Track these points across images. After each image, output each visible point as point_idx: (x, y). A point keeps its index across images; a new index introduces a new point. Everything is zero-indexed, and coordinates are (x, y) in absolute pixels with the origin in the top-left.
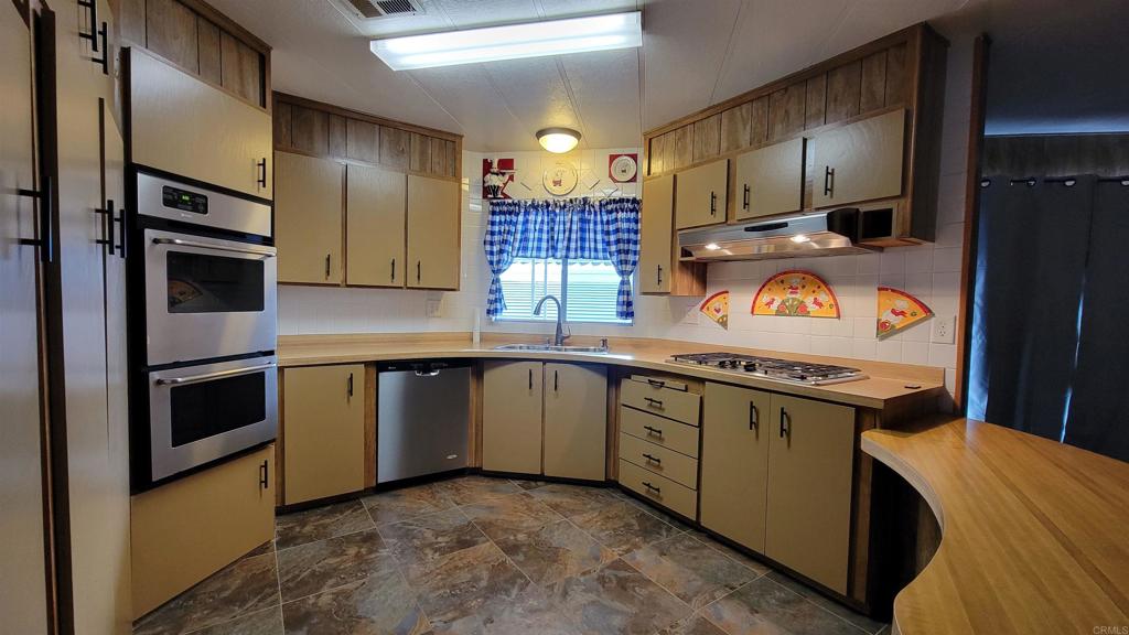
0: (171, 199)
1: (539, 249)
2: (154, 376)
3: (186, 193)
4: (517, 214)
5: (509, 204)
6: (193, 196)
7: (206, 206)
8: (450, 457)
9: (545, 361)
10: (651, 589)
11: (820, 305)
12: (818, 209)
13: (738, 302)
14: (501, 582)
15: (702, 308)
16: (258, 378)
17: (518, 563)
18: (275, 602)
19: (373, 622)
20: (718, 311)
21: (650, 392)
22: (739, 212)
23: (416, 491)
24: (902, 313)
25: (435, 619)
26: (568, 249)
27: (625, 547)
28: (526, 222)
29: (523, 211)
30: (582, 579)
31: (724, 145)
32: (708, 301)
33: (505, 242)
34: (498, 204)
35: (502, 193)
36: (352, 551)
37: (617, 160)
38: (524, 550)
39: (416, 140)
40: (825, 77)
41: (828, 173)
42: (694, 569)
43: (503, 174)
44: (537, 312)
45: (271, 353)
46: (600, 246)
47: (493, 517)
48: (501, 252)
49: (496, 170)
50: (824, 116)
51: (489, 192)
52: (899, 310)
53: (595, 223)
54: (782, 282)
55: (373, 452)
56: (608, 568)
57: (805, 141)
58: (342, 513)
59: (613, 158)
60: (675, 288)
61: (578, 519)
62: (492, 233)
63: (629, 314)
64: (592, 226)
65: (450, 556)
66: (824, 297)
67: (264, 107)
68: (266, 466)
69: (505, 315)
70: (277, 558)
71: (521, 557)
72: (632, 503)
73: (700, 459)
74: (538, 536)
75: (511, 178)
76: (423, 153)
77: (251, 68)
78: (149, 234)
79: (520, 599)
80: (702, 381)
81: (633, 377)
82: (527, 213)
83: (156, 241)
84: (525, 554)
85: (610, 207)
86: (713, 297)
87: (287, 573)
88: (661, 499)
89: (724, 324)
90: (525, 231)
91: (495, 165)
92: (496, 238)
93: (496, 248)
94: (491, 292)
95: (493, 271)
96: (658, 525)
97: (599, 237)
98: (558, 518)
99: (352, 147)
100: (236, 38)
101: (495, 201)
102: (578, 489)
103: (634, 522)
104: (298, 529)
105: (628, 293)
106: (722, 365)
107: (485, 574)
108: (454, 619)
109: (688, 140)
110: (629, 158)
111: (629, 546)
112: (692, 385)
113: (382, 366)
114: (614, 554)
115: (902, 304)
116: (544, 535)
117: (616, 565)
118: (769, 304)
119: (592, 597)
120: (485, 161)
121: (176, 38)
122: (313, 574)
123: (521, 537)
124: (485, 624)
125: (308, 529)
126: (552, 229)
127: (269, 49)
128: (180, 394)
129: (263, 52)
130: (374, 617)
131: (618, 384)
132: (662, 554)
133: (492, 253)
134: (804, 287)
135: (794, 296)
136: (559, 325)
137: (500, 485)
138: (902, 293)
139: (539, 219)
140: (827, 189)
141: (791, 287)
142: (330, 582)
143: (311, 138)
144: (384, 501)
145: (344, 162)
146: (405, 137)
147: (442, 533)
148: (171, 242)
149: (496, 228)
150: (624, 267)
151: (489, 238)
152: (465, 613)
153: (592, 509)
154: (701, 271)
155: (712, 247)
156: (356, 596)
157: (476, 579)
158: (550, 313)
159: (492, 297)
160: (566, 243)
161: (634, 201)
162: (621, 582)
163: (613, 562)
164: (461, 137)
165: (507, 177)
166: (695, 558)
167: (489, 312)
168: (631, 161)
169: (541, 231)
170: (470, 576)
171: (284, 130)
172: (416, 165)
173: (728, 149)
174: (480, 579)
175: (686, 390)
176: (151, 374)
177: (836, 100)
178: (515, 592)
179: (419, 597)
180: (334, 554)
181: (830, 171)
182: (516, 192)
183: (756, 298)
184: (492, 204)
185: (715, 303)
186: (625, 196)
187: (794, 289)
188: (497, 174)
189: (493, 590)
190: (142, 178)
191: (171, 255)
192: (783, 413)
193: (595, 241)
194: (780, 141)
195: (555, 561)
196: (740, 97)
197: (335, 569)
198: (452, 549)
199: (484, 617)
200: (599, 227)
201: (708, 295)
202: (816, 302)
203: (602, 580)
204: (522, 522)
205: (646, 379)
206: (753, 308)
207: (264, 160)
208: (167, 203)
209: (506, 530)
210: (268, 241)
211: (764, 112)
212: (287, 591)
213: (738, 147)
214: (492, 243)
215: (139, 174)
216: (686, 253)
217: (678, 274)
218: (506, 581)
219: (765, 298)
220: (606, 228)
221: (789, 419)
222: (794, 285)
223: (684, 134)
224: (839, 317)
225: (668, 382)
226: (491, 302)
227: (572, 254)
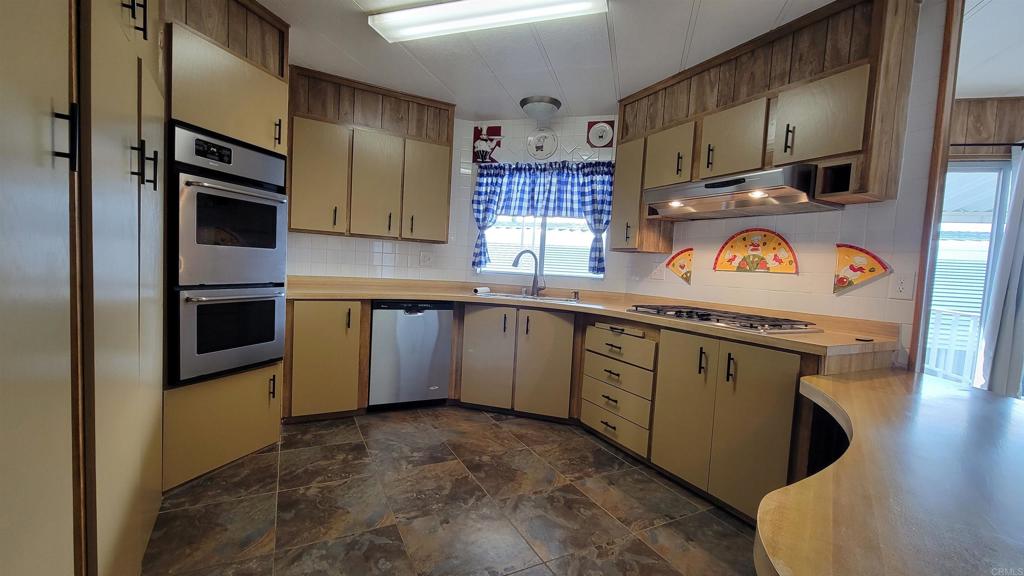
0: (202, 150)
1: (520, 208)
2: (184, 294)
3: (214, 146)
4: (502, 177)
5: (496, 168)
6: (220, 148)
7: (230, 157)
8: (432, 388)
9: (518, 308)
10: (595, 511)
11: (780, 261)
12: (777, 166)
13: (701, 260)
14: (461, 494)
15: (668, 264)
16: (270, 305)
17: (478, 478)
18: (274, 489)
19: (348, 512)
20: (682, 267)
21: (611, 338)
22: (704, 172)
23: (401, 414)
24: (861, 269)
25: (401, 516)
26: (547, 208)
27: (577, 475)
28: (510, 183)
29: (507, 173)
30: (533, 497)
31: (692, 109)
32: (673, 258)
33: (490, 201)
34: (486, 168)
35: (490, 158)
36: (341, 457)
37: (595, 126)
38: (486, 469)
39: (414, 108)
40: (791, 38)
41: (788, 131)
42: (637, 498)
43: (492, 140)
44: (516, 264)
45: (282, 285)
46: (576, 206)
47: (464, 440)
48: (487, 210)
49: (485, 137)
50: (787, 78)
51: (478, 156)
52: (856, 266)
53: (572, 185)
54: (744, 239)
55: (366, 379)
56: (559, 490)
57: (769, 100)
58: (338, 426)
59: (591, 125)
60: (641, 244)
61: (539, 448)
62: (480, 194)
63: (601, 270)
64: (569, 187)
65: (421, 468)
66: (783, 254)
67: (282, 76)
68: (274, 380)
69: (488, 268)
70: (280, 455)
71: (482, 475)
72: (591, 440)
73: (653, 401)
74: (500, 459)
75: (498, 144)
76: (420, 121)
77: (271, 41)
78: (183, 177)
79: (476, 507)
80: (658, 328)
81: (598, 324)
82: (511, 175)
83: (188, 184)
84: (486, 472)
85: (586, 171)
86: (679, 254)
87: (285, 469)
88: (616, 437)
89: (687, 279)
90: (509, 192)
91: (484, 132)
92: (483, 197)
93: (482, 207)
94: (477, 246)
95: (479, 228)
96: (612, 460)
97: (576, 198)
98: (521, 446)
99: (358, 115)
100: (260, 17)
101: (483, 165)
102: (543, 424)
103: (589, 455)
104: (299, 437)
105: (600, 250)
106: (679, 314)
107: (449, 485)
108: (416, 517)
109: (660, 104)
110: (605, 125)
111: (581, 474)
112: (650, 333)
113: (377, 304)
114: (566, 479)
115: (860, 260)
116: (506, 459)
117: (566, 489)
118: (730, 261)
119: (540, 512)
120: (476, 128)
121: (210, 16)
122: (306, 471)
123: (485, 458)
124: (442, 523)
125: (308, 437)
126: (533, 190)
127: (287, 26)
128: (204, 311)
129: (283, 29)
130: (350, 510)
131: (584, 331)
132: (611, 483)
133: (478, 211)
134: (765, 244)
135: (754, 253)
136: (536, 277)
137: (475, 416)
138: (861, 250)
139: (522, 181)
140: (786, 147)
141: (753, 245)
142: (320, 479)
143: (324, 105)
144: (373, 420)
145: (351, 127)
146: (404, 106)
147: (419, 450)
148: (198, 184)
149: (483, 189)
150: (597, 226)
151: (476, 198)
152: (426, 514)
153: (553, 441)
154: (668, 228)
155: (675, 204)
156: (339, 492)
157: (441, 488)
158: (527, 267)
159: (477, 250)
160: (545, 202)
161: (609, 164)
162: (569, 503)
163: (564, 486)
164: (454, 106)
165: (495, 142)
166: (641, 490)
167: (474, 264)
168: (608, 127)
169: (523, 191)
170: (435, 485)
171: (302, 100)
172: (413, 131)
173: (696, 112)
174: (444, 489)
175: (643, 338)
176: (181, 292)
177: (801, 59)
178: (472, 501)
179: (389, 498)
180: (325, 458)
181: (791, 129)
182: (502, 157)
183: (719, 255)
184: (480, 167)
185: (680, 260)
186: (602, 160)
187: (755, 247)
188: (486, 140)
189: (453, 498)
190: (178, 130)
191: (200, 196)
192: (730, 358)
193: (572, 201)
194: (744, 103)
195: (512, 480)
196: (709, 61)
197: (325, 469)
198: (424, 463)
199: (442, 518)
200: (576, 189)
201: (674, 253)
202: (776, 258)
203: (551, 499)
204: (489, 447)
205: (608, 326)
206: (716, 264)
207: (280, 121)
208: (199, 153)
209: (473, 452)
210: (281, 190)
211: (731, 75)
212: (283, 482)
213: (704, 110)
214: (479, 203)
215: (177, 129)
216: (653, 211)
217: (645, 231)
218: (466, 493)
219: (727, 255)
220: (581, 189)
221: (735, 364)
222: (756, 242)
223: (656, 99)
224: (797, 273)
225: (628, 329)
226: (476, 255)
227: (550, 212)
